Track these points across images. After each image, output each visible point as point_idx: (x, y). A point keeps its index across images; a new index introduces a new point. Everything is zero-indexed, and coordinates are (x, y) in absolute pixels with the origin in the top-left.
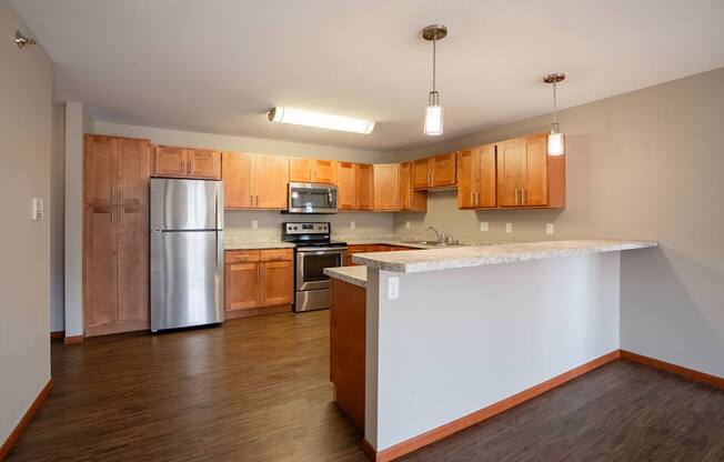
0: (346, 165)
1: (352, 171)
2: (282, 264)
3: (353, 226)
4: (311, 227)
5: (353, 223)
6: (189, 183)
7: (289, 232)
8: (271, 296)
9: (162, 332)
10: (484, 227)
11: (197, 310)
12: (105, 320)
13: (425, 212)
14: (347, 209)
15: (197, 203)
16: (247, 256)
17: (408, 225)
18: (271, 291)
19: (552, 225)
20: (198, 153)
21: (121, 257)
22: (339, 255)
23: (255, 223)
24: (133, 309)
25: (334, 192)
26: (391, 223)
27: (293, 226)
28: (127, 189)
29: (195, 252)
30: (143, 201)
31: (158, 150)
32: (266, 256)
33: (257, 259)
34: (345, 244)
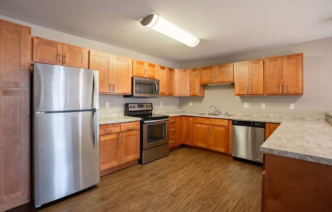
0: (163, 68)
2: (134, 132)
3: (161, 106)
4: (142, 106)
5: (161, 103)
7: (130, 110)
8: (127, 156)
13: (204, 97)
17: (191, 104)
18: (127, 152)
19: (293, 104)
22: (165, 124)
25: (158, 83)
26: (178, 103)
27: (132, 105)
31: (35, 40)
33: (118, 130)
34: (167, 117)
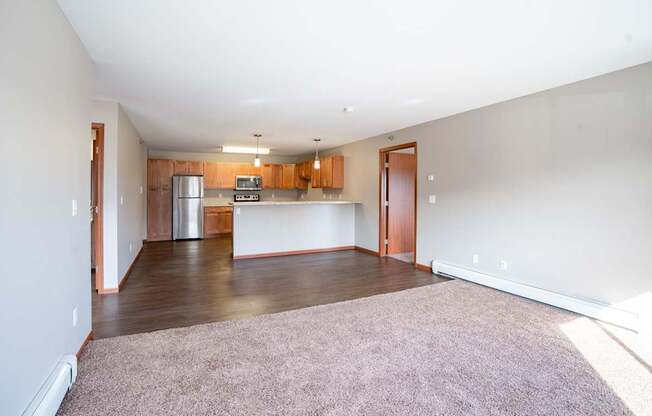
1: (270, 169)
6: (191, 178)
9: (177, 240)
10: (324, 196)
11: (193, 231)
12: (155, 235)
14: (267, 187)
15: (194, 185)
16: (214, 210)
20: (193, 163)
21: (161, 209)
23: (220, 195)
24: (165, 231)
28: (163, 181)
29: (193, 207)
30: (170, 186)
32: (224, 209)
